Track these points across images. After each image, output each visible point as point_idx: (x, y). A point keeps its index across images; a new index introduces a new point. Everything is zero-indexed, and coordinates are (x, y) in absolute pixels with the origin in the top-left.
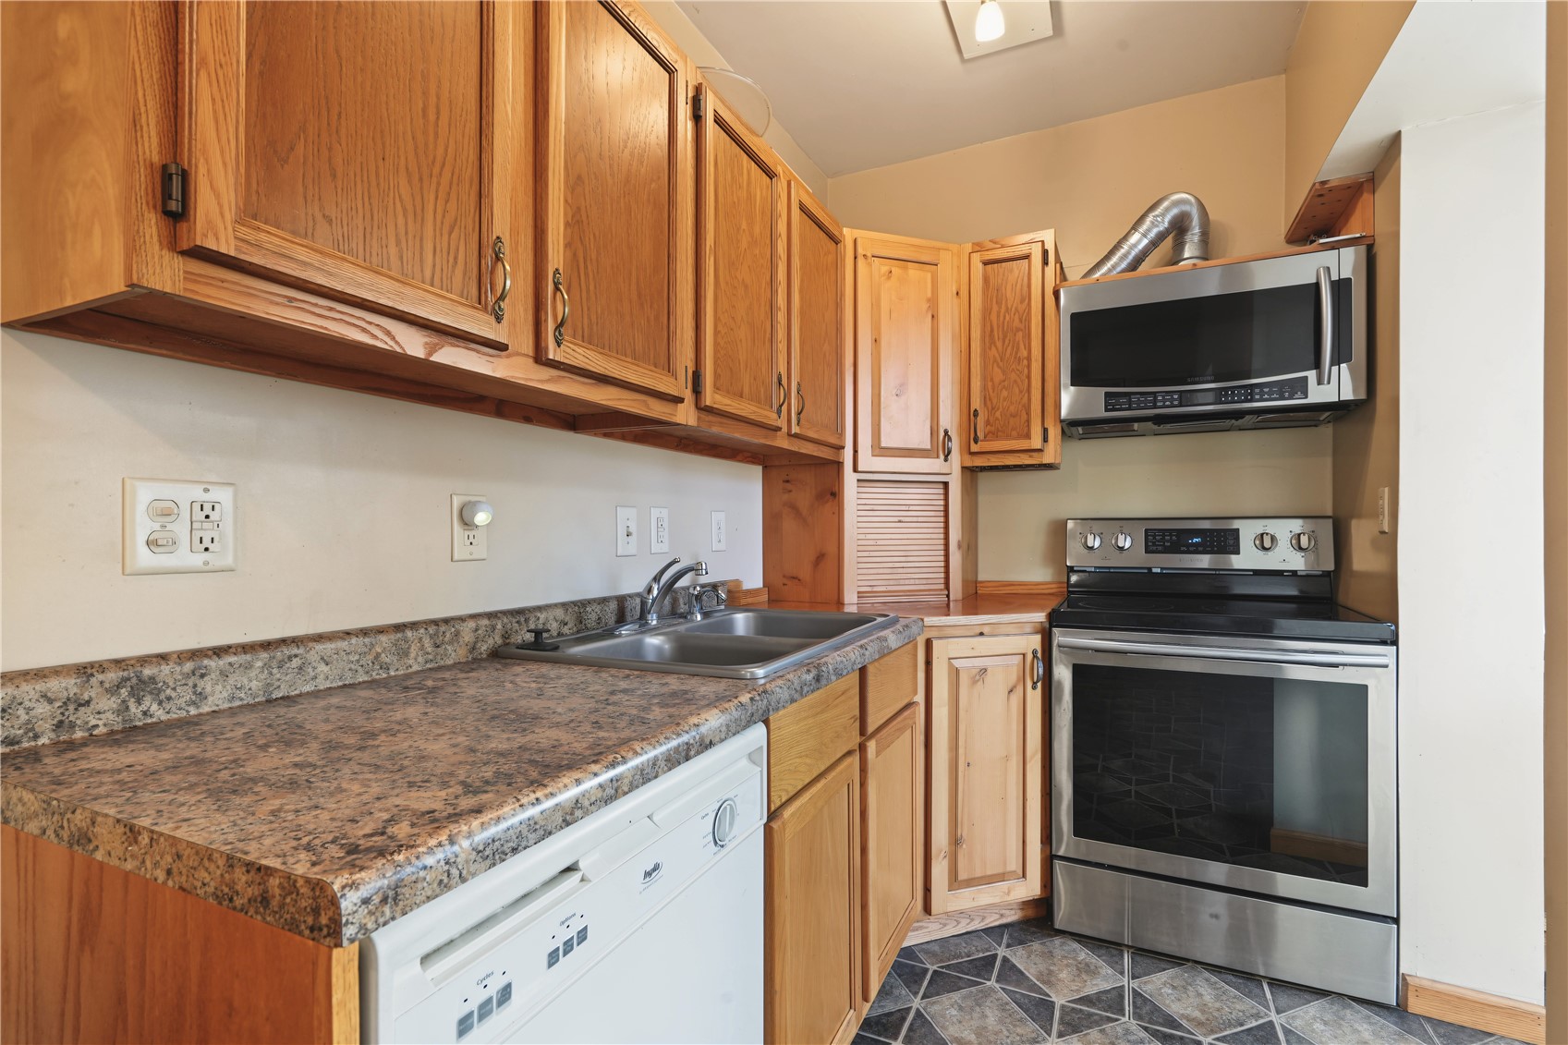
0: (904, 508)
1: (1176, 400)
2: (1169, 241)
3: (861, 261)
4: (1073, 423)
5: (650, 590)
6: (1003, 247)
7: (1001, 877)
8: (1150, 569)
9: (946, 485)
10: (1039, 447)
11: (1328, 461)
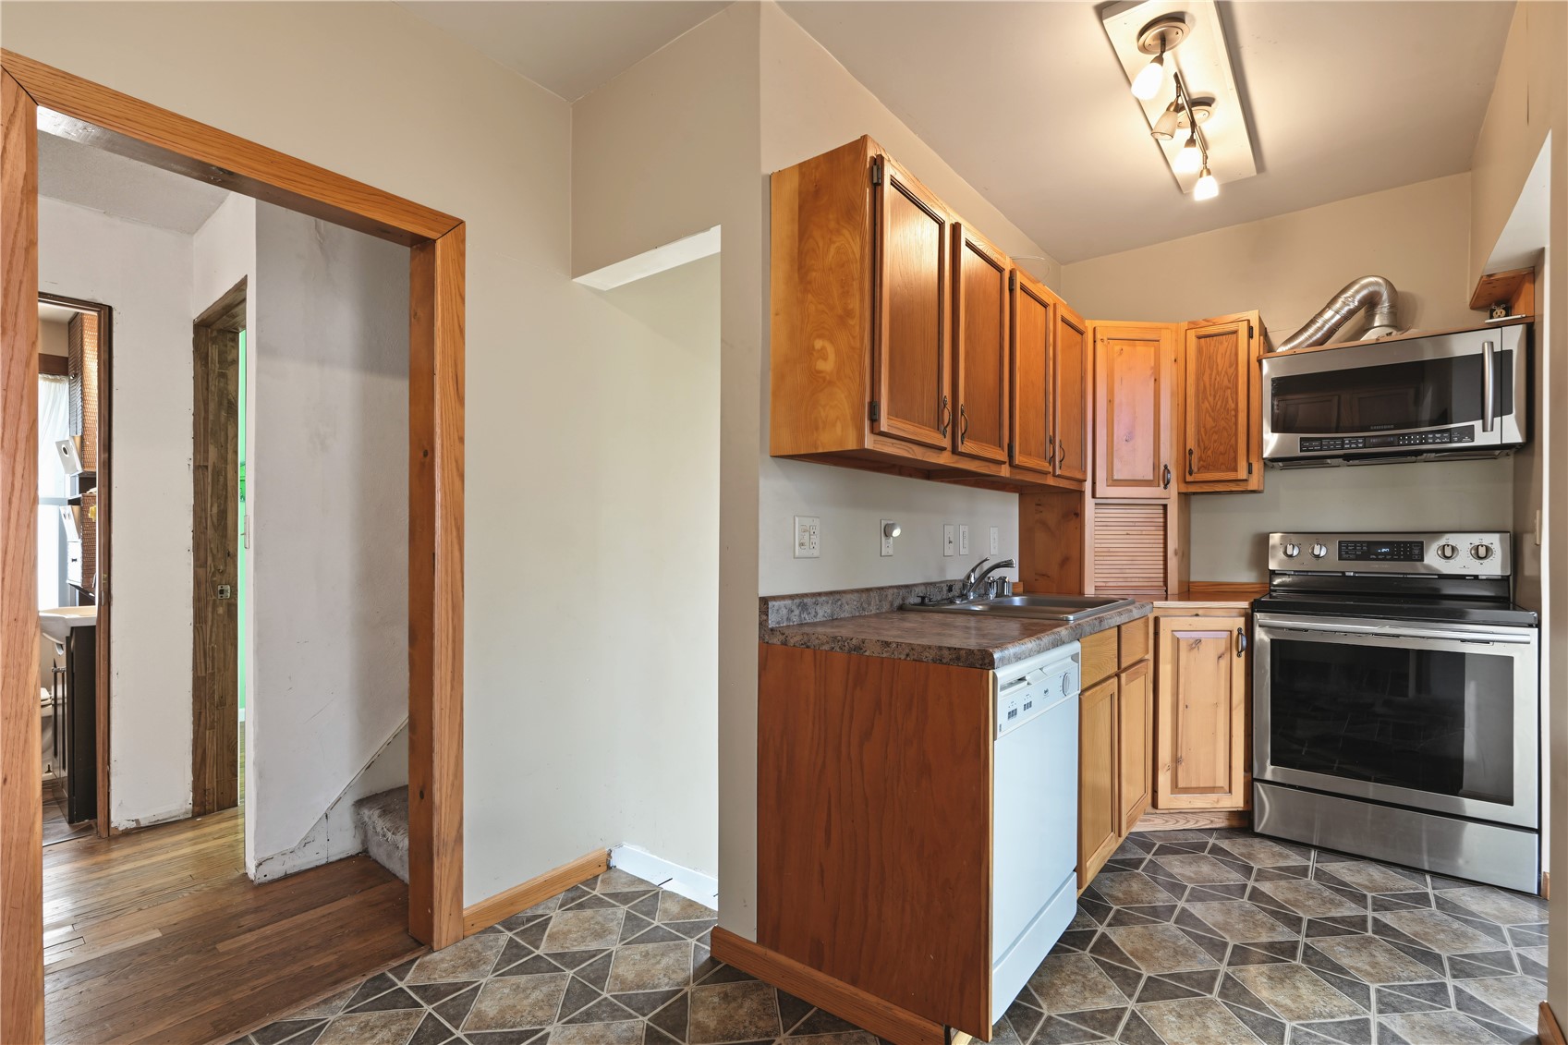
0: (1131, 524)
1: (1360, 443)
2: (1362, 312)
3: (1099, 344)
4: (1273, 460)
5: (969, 577)
6: (1214, 324)
7: (1212, 790)
8: (1343, 573)
9: (1165, 506)
10: (1245, 478)
11: (1510, 486)
